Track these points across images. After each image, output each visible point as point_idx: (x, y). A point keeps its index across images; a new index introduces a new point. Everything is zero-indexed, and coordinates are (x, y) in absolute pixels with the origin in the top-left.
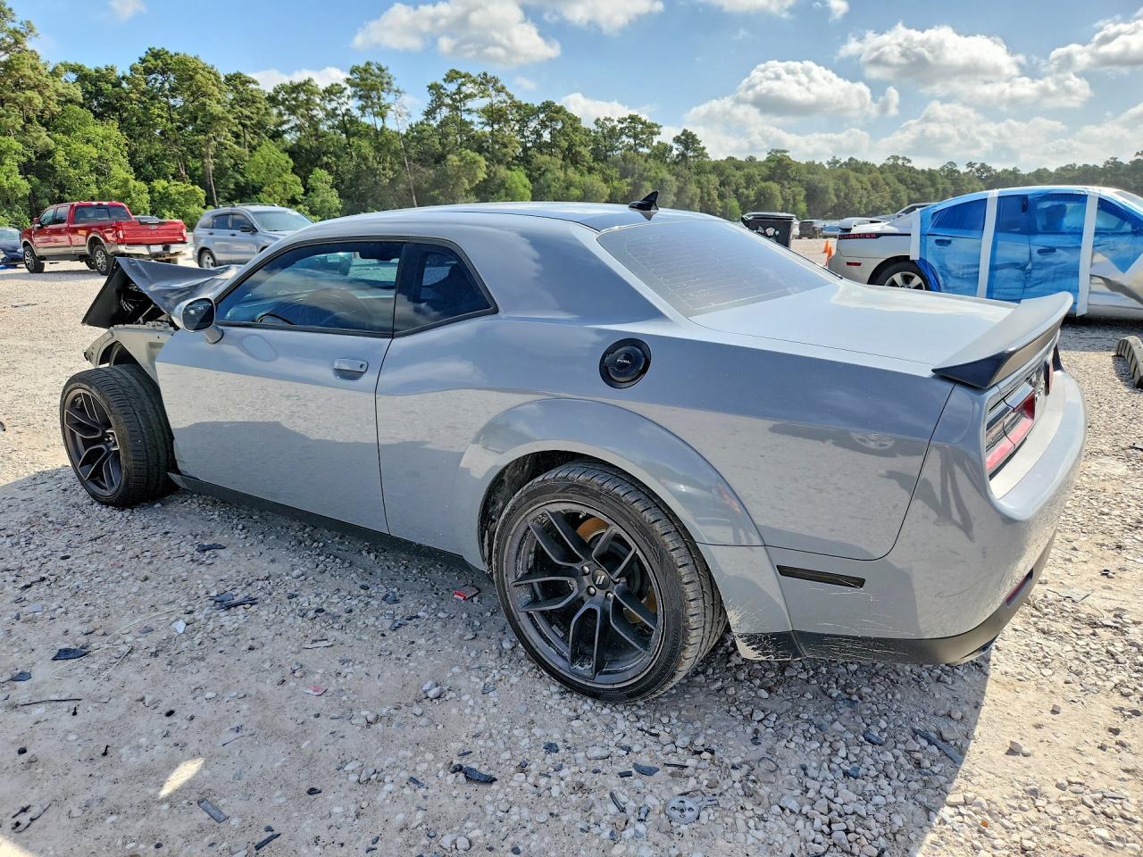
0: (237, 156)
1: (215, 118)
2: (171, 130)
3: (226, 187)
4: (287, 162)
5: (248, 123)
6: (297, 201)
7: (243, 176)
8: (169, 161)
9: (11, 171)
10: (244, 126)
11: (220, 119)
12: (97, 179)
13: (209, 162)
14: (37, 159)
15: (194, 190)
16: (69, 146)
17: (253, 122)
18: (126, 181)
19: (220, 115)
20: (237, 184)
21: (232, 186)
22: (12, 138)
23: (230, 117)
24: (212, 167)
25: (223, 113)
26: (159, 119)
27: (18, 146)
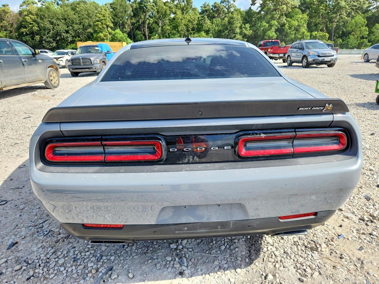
0: (345, 21)
1: (342, 8)
2: (325, 13)
3: (338, 33)
4: (365, 22)
5: (354, 8)
6: (364, 37)
7: (346, 28)
8: (321, 25)
9: (273, 31)
10: (353, 9)
11: (343, 8)
12: (295, 32)
13: (334, 24)
14: (280, 26)
15: (325, 35)
16: (290, 22)
17: (356, 7)
18: (304, 32)
19: (343, 6)
20: (343, 32)
21: (341, 32)
22: (275, 21)
23: (347, 7)
24: (335, 26)
25: (345, 5)
26: (322, 10)
27: (276, 23)
